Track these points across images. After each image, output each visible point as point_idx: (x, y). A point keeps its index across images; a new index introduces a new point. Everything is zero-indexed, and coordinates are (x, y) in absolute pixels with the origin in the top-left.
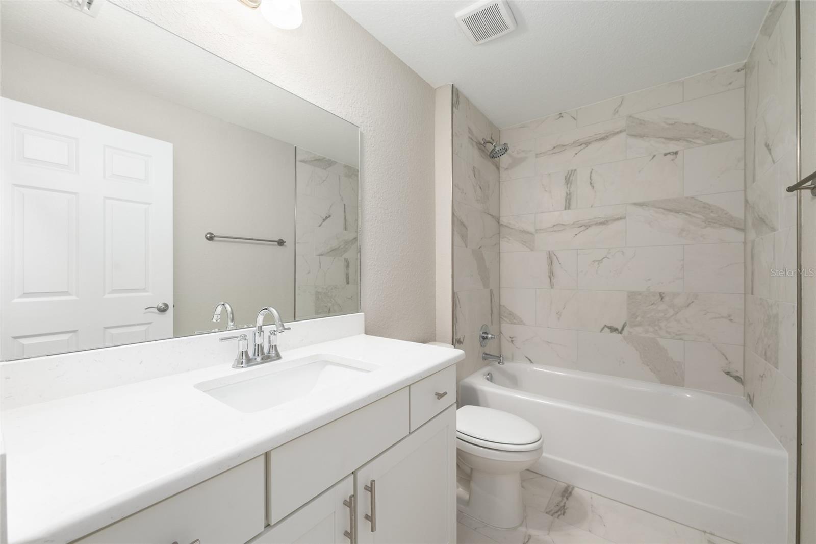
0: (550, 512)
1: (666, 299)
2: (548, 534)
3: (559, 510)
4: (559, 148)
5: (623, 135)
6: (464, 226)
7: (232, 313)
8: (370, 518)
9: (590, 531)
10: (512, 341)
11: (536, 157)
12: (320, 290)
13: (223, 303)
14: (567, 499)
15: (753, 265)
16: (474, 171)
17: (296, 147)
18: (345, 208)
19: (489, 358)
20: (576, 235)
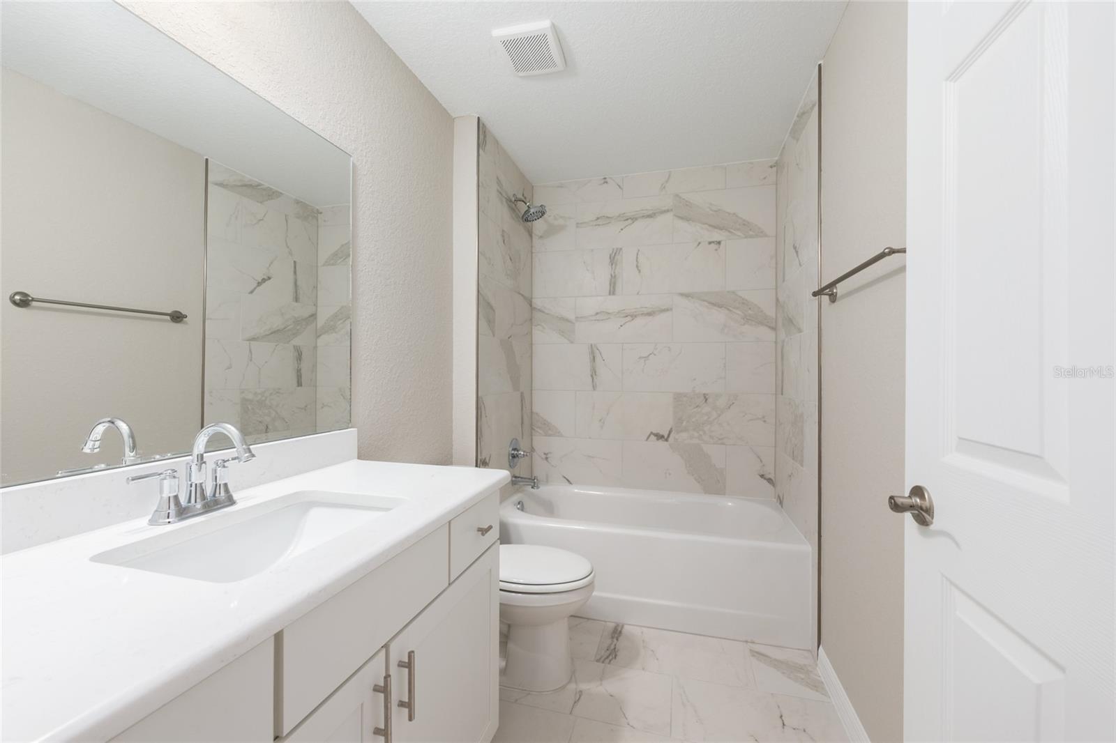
0: (600, 659)
1: (710, 400)
2: (601, 684)
3: (610, 655)
4: (603, 220)
5: (670, 216)
6: (492, 308)
7: (132, 436)
8: (408, 705)
9: (643, 669)
10: (547, 458)
11: (577, 227)
12: (250, 396)
13: (109, 419)
14: (617, 640)
15: (782, 365)
16: (503, 236)
17: (207, 160)
18: (295, 267)
19: (520, 482)
20: (621, 326)
